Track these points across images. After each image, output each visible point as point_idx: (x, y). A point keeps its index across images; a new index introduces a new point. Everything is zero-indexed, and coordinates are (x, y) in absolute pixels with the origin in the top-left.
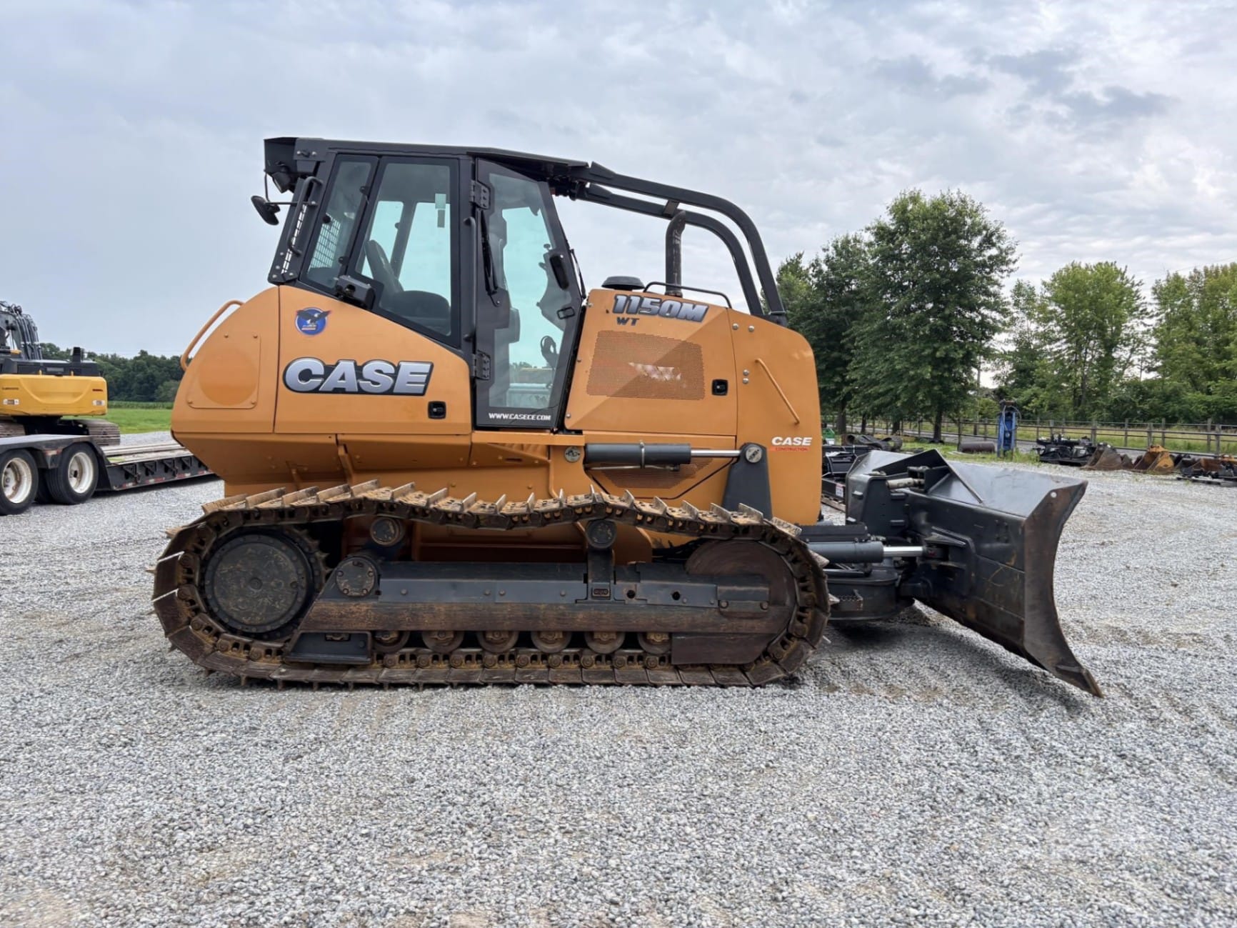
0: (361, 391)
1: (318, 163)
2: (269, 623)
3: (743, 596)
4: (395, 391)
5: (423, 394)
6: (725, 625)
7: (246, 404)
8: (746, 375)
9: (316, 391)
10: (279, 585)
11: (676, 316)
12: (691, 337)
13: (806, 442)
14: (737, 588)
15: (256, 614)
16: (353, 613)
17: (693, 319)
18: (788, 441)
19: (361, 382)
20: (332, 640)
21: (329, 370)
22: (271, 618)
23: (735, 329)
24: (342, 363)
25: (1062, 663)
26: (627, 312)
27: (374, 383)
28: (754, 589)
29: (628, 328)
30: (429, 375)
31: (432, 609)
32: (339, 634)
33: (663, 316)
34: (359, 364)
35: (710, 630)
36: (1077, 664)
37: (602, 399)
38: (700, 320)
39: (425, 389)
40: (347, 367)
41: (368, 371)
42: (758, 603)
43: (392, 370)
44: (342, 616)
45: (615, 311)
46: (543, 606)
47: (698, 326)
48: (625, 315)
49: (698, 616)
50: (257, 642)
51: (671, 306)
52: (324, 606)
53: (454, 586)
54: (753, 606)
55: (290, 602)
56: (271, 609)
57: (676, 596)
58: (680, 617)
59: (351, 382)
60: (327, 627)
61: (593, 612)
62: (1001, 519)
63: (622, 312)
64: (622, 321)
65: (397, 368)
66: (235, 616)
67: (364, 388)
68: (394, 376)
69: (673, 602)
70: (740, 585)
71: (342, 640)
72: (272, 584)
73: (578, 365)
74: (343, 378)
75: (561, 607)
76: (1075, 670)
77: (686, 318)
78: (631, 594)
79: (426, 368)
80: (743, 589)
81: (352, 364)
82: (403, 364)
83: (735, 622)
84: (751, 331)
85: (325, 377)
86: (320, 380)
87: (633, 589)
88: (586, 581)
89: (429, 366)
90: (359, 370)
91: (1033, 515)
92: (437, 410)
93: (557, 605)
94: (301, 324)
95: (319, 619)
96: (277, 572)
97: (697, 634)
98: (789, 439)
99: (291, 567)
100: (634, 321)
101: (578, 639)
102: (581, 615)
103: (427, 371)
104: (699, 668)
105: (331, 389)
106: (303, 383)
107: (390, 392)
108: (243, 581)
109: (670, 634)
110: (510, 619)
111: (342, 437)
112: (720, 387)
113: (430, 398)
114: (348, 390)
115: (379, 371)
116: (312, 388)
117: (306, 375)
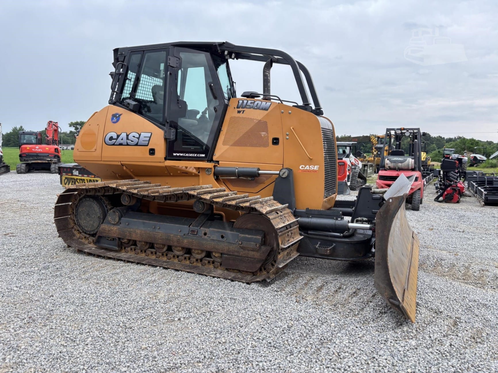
0: (128, 145)
1: (125, 57)
2: (92, 231)
3: (249, 240)
4: (138, 144)
5: (147, 146)
6: (242, 253)
7: (93, 150)
8: (287, 135)
9: (114, 145)
10: (95, 217)
11: (259, 108)
12: (263, 118)
13: (316, 168)
14: (247, 236)
15: (89, 227)
16: (112, 230)
17: (265, 109)
18: (307, 168)
19: (128, 141)
20: (108, 240)
21: (118, 136)
22: (93, 229)
23: (282, 113)
24: (123, 134)
26: (242, 108)
27: (132, 141)
28: (254, 237)
29: (241, 115)
30: (150, 137)
31: (135, 231)
32: (110, 238)
33: (254, 109)
34: (128, 134)
35: (236, 254)
37: (228, 147)
38: (267, 110)
39: (148, 143)
40: (124, 135)
41: (130, 137)
42: (255, 244)
43: (138, 136)
44: (109, 231)
45: (237, 108)
46: (172, 235)
47: (266, 112)
49: (231, 247)
50: (90, 237)
52: (104, 226)
53: (144, 223)
54: (252, 245)
55: (98, 224)
56: (93, 226)
57: (222, 237)
58: (223, 246)
59: (124, 141)
60: (105, 234)
61: (191, 240)
63: (239, 108)
64: (239, 112)
65: (140, 135)
66: (84, 227)
67: (129, 144)
68: (138, 138)
69: (221, 239)
70: (249, 234)
71: (111, 240)
72: (93, 216)
73: (221, 132)
74: (122, 139)
75: (179, 237)
77: (262, 109)
78: (205, 234)
79: (149, 135)
80: (250, 236)
81: (126, 134)
82: (142, 133)
83: (246, 252)
84: (290, 113)
85: (117, 139)
86: (115, 141)
87: (206, 232)
88: (189, 226)
89: (150, 134)
90: (127, 136)
91: (380, 211)
92: (152, 152)
93: (177, 235)
94: (112, 119)
95: (103, 231)
96: (94, 212)
97: (230, 255)
98: (308, 166)
99: (98, 211)
100: (243, 112)
101: (188, 251)
102: (185, 241)
103: (150, 136)
104: (236, 271)
105: (118, 144)
106: (110, 142)
107: (137, 145)
108: (85, 215)
109: (222, 254)
110: (161, 239)
111: (122, 162)
112: (276, 141)
113: (150, 147)
114: (123, 144)
115: (134, 137)
116: (113, 144)
117: (111, 138)
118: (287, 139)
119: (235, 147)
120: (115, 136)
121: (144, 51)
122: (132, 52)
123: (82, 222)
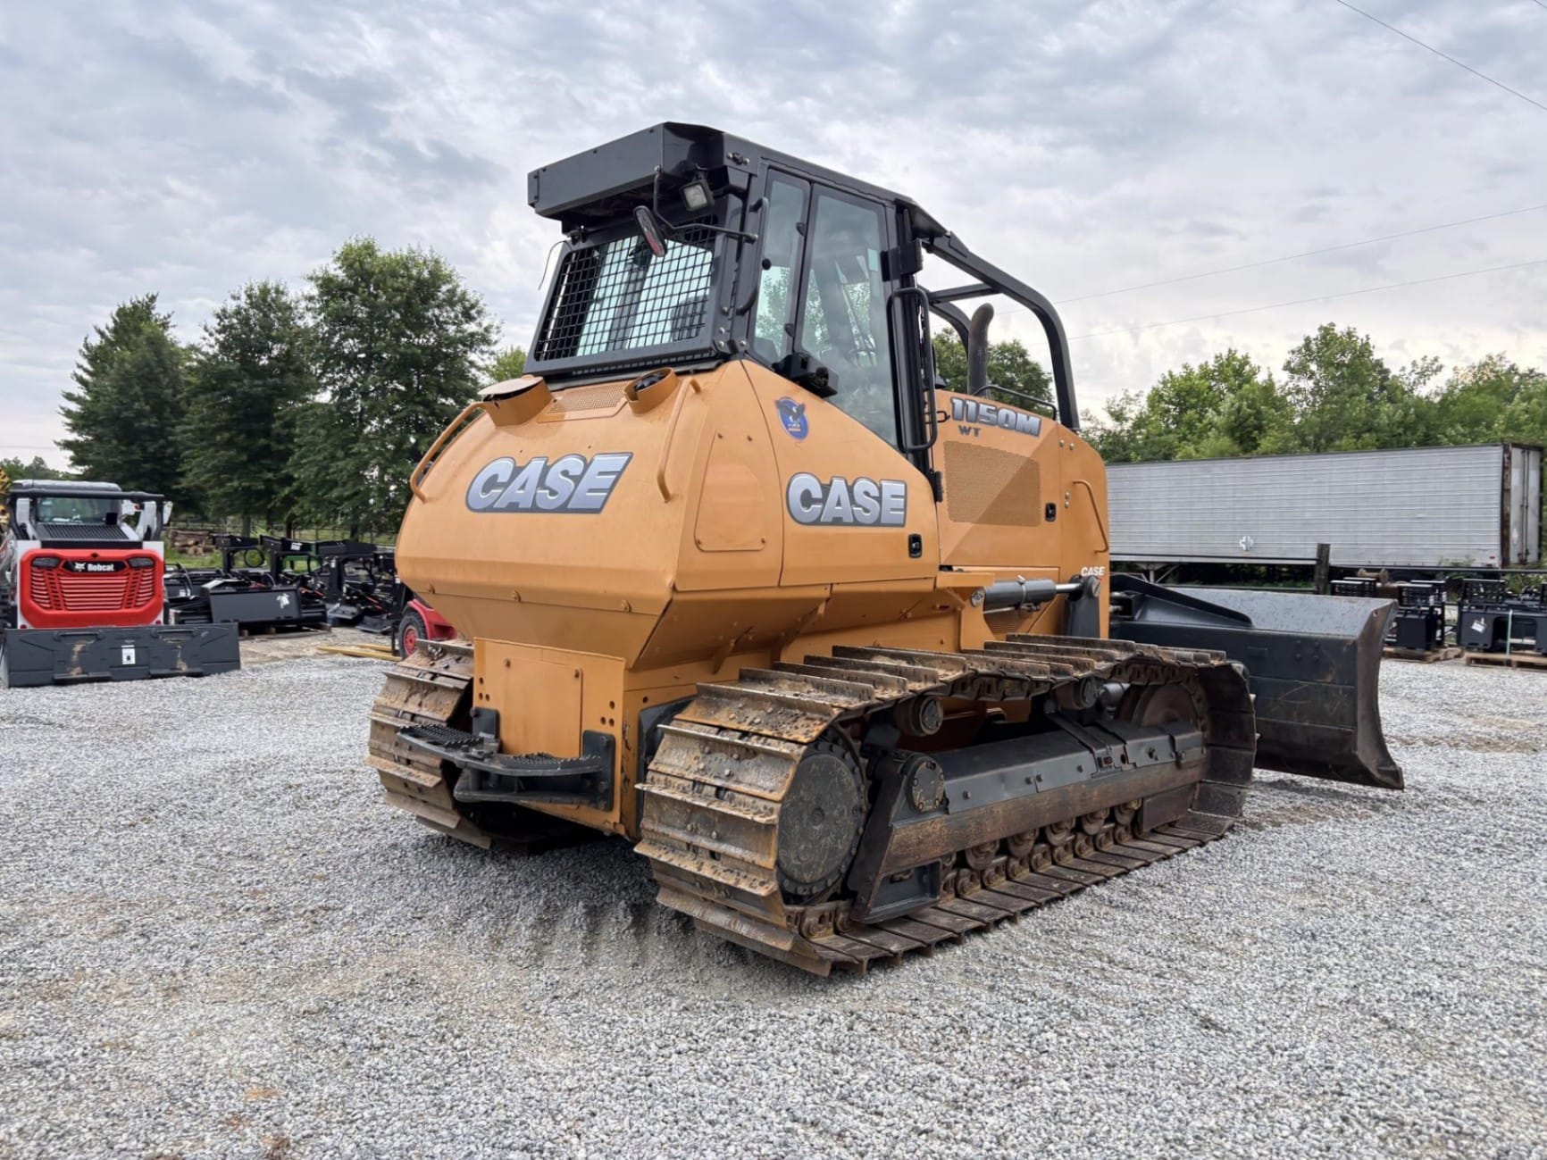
0: (856, 522)
3: (1190, 745)
4: (883, 521)
5: (903, 525)
6: (1179, 778)
7: (756, 544)
8: (1067, 498)
9: (817, 522)
10: (841, 813)
11: (1014, 428)
12: (1033, 454)
13: (1101, 571)
14: (1188, 735)
15: (818, 864)
16: (929, 836)
17: (1030, 433)
18: (1091, 571)
19: (855, 509)
20: (901, 880)
21: (826, 490)
23: (1061, 445)
24: (834, 481)
25: (1382, 765)
26: (968, 420)
27: (866, 510)
28: (1195, 734)
29: (970, 439)
30: (906, 498)
31: (992, 812)
33: (1002, 427)
34: (850, 483)
35: (1169, 787)
36: (1394, 764)
37: (968, 526)
38: (1037, 434)
39: (904, 517)
41: (858, 493)
42: (1197, 748)
43: (878, 492)
44: (919, 843)
45: (955, 419)
46: (1071, 788)
47: (1038, 441)
48: (965, 424)
49: (1164, 774)
50: (810, 909)
51: (1007, 416)
53: (1003, 778)
54: (1194, 753)
56: (833, 851)
57: (1151, 754)
58: (1151, 778)
59: (845, 510)
61: (1103, 786)
62: (1316, 640)
63: (961, 419)
64: (964, 431)
65: (880, 489)
66: (796, 875)
67: (859, 519)
68: (879, 499)
69: (1152, 761)
70: (1187, 732)
72: (836, 813)
74: (839, 504)
75: (1083, 786)
76: (1392, 768)
77: (1024, 431)
78: (1124, 758)
79: (902, 489)
81: (844, 482)
82: (883, 483)
83: (1185, 773)
84: (1071, 449)
85: (824, 501)
86: (820, 506)
87: (1124, 752)
88: (1091, 752)
89: (903, 486)
90: (850, 490)
91: (1362, 635)
92: (915, 546)
94: (785, 422)
95: (899, 852)
96: (839, 795)
98: (1091, 569)
100: (977, 431)
102: (1095, 793)
103: (903, 493)
105: (831, 520)
106: (805, 511)
107: (879, 522)
108: (805, 817)
109: (1143, 799)
111: (836, 588)
112: (1050, 512)
113: (910, 530)
114: (845, 520)
115: (867, 494)
116: (813, 519)
117: (807, 499)
118: (1066, 507)
119: (986, 527)
120: (817, 493)
121: (811, 182)
122: (770, 167)
123: (793, 855)
